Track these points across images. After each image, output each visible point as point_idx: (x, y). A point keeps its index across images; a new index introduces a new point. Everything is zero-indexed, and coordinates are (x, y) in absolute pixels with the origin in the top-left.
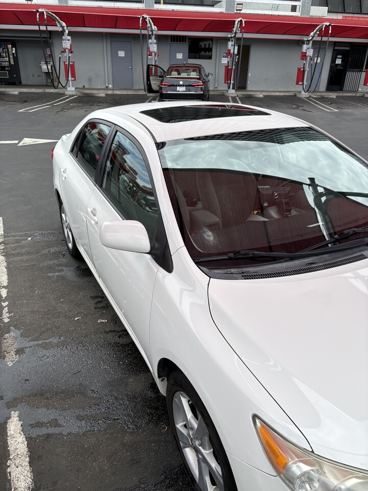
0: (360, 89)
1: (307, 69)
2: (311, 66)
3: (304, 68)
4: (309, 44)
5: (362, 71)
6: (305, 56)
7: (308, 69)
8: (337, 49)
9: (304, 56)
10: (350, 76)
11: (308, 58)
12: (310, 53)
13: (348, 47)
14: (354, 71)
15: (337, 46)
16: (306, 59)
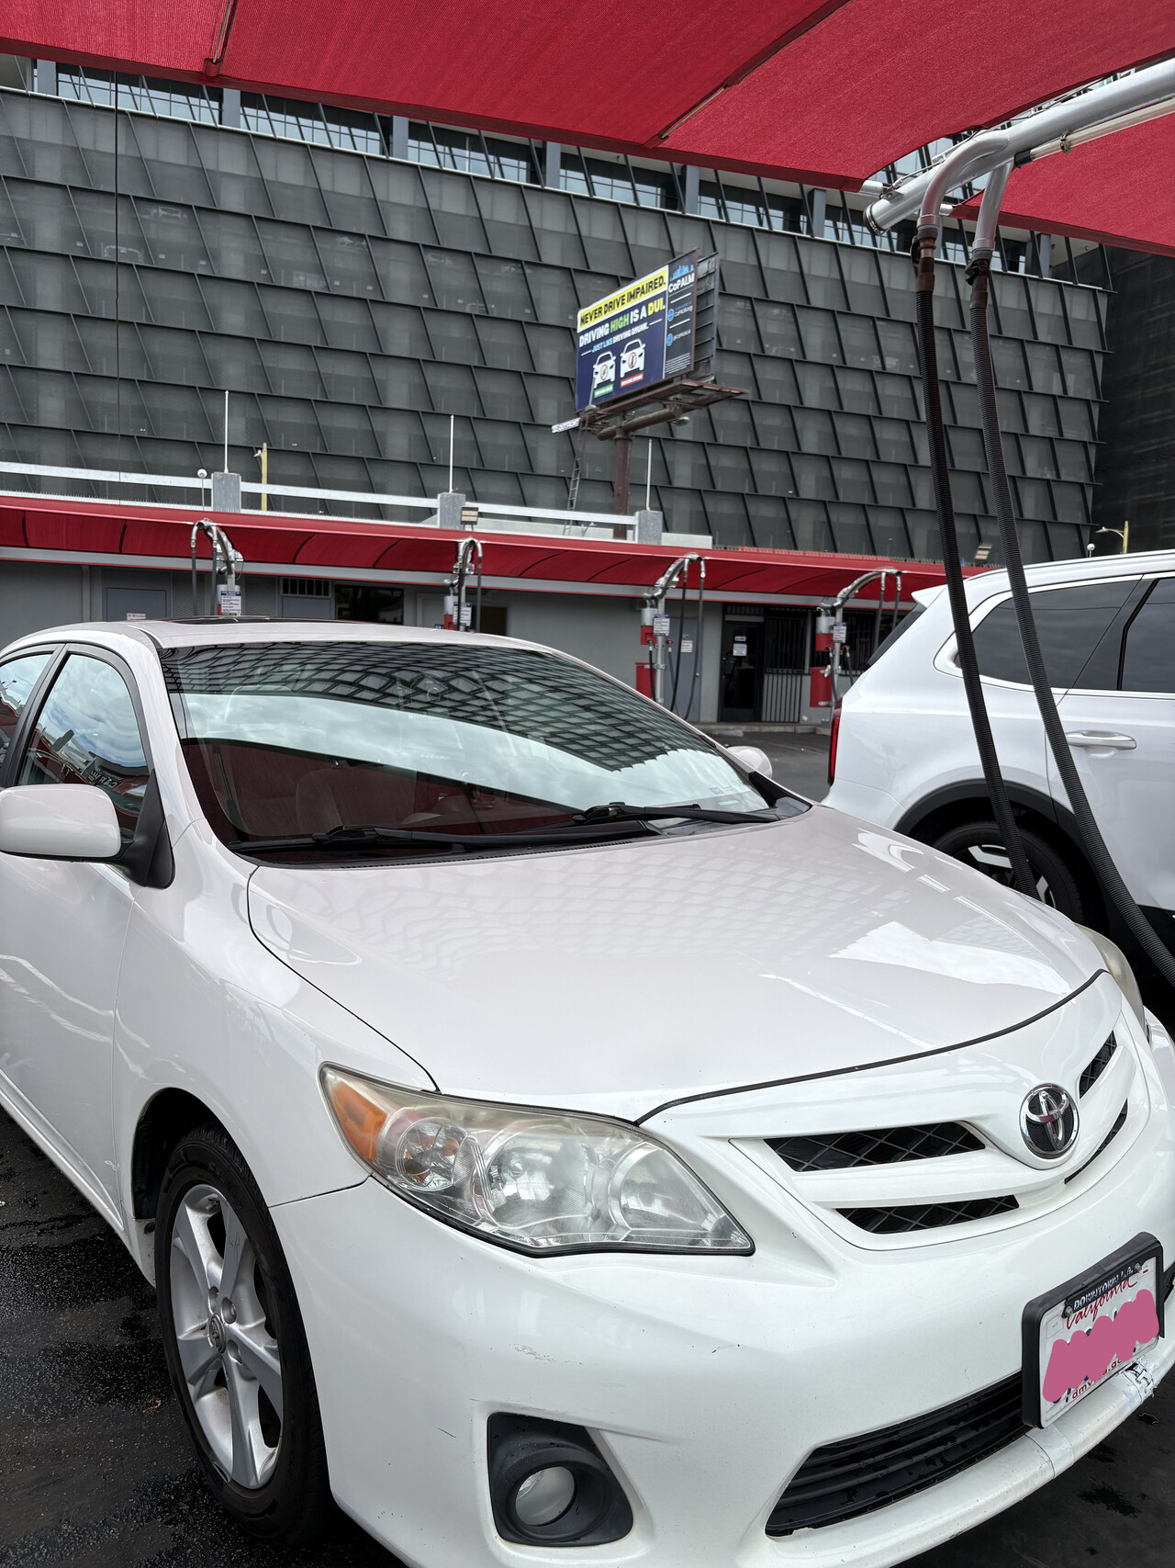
0: (805, 718)
1: (660, 664)
2: (668, 657)
3: (651, 664)
4: (656, 606)
5: (802, 674)
6: (652, 633)
7: (662, 666)
8: (732, 620)
9: (648, 635)
10: (776, 686)
11: (660, 639)
12: (663, 626)
13: (759, 615)
14: (783, 674)
15: (731, 614)
16: (655, 643)
